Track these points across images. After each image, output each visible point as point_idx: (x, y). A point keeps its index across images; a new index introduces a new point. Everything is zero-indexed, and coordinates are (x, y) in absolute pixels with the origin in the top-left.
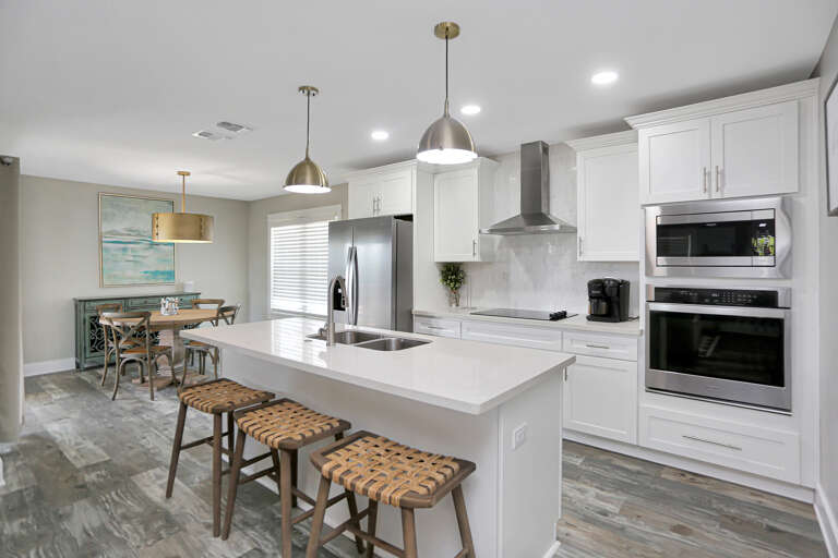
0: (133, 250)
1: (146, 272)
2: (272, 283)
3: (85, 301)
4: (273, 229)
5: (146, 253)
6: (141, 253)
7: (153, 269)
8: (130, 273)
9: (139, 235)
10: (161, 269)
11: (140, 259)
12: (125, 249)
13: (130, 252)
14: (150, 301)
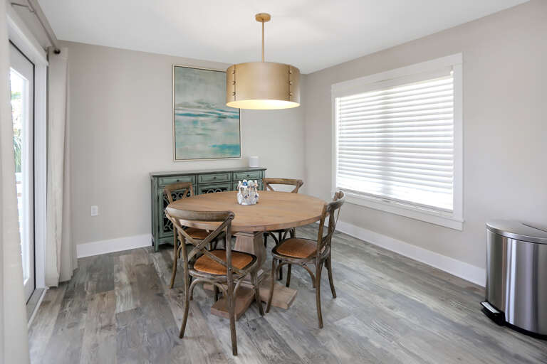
0: (203, 123)
1: (214, 146)
2: (338, 159)
3: (158, 177)
4: (338, 99)
5: (215, 126)
6: (210, 126)
7: (220, 143)
8: (200, 147)
9: (208, 107)
10: (228, 143)
11: (209, 133)
12: (195, 122)
13: (199, 125)
14: (219, 177)
